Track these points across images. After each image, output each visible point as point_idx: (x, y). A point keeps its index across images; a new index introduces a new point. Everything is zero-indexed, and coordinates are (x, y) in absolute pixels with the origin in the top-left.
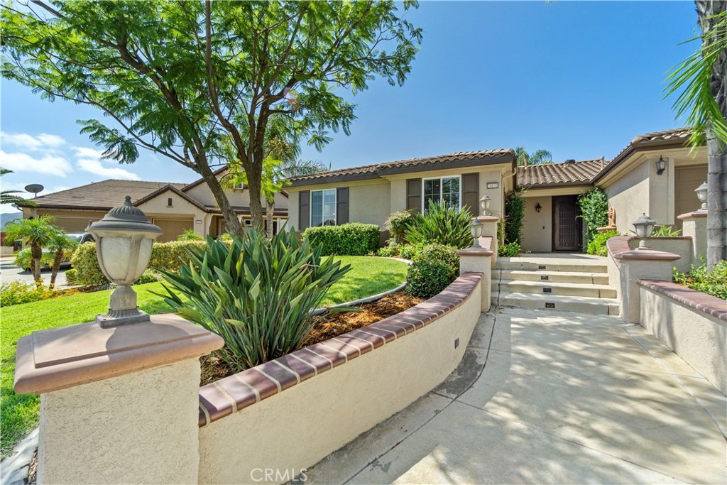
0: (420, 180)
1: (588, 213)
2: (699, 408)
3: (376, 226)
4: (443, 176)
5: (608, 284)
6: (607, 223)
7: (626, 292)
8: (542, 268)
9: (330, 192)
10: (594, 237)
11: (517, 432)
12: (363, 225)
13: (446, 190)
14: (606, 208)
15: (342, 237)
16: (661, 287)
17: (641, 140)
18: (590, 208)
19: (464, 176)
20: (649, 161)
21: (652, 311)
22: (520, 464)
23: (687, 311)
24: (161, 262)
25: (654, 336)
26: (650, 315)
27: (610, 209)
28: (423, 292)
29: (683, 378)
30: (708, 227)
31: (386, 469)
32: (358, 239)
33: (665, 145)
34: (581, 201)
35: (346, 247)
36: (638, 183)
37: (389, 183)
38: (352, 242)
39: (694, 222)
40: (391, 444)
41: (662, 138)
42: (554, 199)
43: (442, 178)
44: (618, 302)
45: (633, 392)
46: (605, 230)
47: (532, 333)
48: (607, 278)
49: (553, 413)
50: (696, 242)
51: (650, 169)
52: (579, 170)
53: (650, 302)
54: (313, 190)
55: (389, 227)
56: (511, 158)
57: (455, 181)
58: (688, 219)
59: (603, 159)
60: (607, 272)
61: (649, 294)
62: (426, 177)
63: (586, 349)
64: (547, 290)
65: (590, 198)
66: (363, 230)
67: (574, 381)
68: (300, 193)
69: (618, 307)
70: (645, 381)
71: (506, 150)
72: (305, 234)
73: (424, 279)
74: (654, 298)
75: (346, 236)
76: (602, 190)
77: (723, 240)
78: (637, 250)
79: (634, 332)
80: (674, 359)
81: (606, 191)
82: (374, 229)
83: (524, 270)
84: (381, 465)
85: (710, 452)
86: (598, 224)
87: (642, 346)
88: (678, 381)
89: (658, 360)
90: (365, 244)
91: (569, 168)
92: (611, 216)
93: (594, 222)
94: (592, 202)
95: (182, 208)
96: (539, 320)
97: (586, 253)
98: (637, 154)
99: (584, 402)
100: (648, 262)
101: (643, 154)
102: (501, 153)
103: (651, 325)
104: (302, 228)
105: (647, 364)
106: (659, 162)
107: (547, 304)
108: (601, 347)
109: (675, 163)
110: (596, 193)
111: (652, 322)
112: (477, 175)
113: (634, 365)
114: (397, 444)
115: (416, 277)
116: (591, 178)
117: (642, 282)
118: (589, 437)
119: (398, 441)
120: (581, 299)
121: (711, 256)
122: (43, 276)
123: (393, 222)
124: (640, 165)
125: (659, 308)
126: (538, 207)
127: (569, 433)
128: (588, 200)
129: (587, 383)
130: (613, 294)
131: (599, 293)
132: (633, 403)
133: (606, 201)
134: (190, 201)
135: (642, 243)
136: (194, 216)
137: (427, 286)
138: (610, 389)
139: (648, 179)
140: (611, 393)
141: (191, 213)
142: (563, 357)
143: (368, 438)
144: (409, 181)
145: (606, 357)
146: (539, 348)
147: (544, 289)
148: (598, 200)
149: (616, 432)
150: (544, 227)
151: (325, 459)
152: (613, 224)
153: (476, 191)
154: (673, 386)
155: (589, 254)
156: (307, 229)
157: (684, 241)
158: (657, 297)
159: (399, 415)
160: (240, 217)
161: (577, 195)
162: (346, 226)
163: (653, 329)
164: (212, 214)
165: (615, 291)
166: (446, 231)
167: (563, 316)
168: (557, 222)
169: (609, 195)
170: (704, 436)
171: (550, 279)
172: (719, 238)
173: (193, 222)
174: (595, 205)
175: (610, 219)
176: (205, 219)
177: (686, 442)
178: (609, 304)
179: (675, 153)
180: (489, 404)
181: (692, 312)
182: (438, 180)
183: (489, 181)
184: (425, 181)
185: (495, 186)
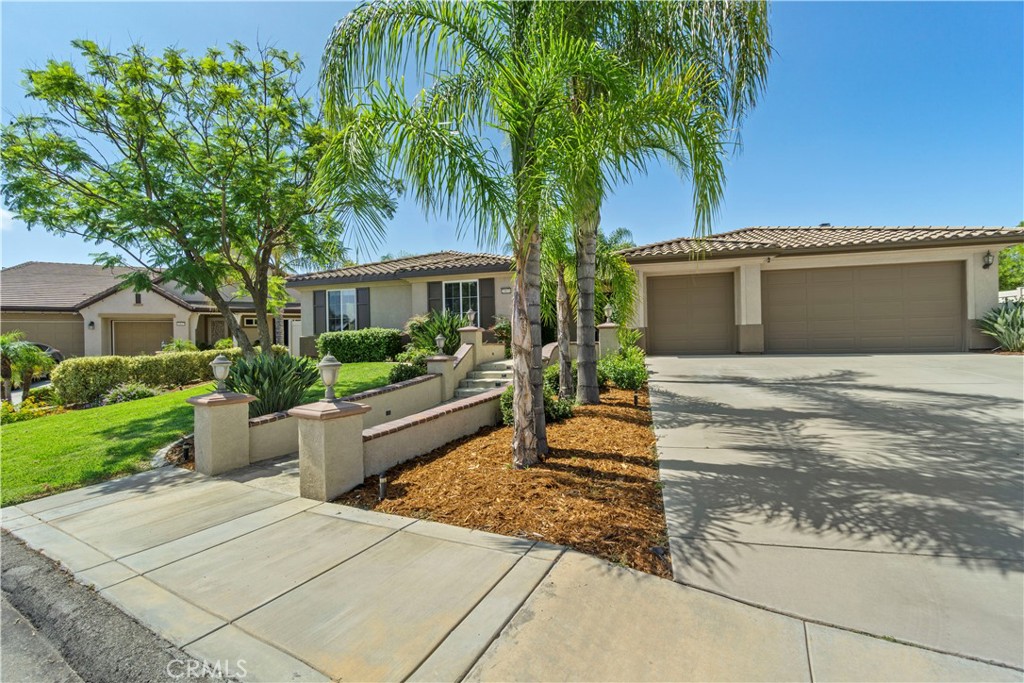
0: (440, 283)
3: (396, 331)
4: (461, 280)
8: (509, 368)
9: (348, 293)
12: (383, 330)
15: (359, 343)
19: (480, 280)
24: (151, 377)
32: (376, 345)
35: (364, 353)
37: (411, 285)
38: (369, 348)
43: (461, 282)
54: (330, 290)
55: (408, 332)
57: (475, 283)
62: (446, 280)
64: (498, 385)
66: (381, 335)
68: (315, 293)
72: (319, 340)
75: (364, 342)
82: (393, 334)
90: (383, 350)
95: (154, 305)
104: (317, 332)
112: (492, 280)
122: (13, 395)
123: (412, 326)
134: (167, 298)
136: (174, 316)
141: (169, 312)
144: (430, 285)
147: (496, 383)
153: (491, 295)
156: (322, 335)
160: (238, 317)
162: (364, 331)
164: (199, 314)
171: (507, 376)
173: (172, 324)
176: (189, 319)
182: (458, 284)
183: (503, 286)
184: (446, 285)
185: (508, 291)
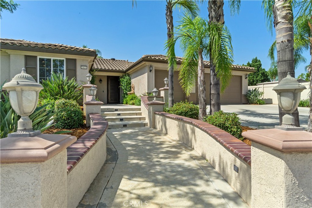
0: (36, 57)
1: (124, 85)
2: (177, 146)
4: (53, 57)
5: (141, 115)
6: (131, 91)
7: (151, 117)
8: (116, 110)
10: (126, 97)
11: (143, 164)
13: (55, 66)
14: (130, 84)
16: (163, 113)
17: (145, 57)
18: (124, 83)
19: (67, 59)
20: (147, 66)
21: (159, 122)
22: (150, 170)
23: (171, 120)
25: (160, 130)
26: (158, 123)
27: (132, 84)
28: (67, 125)
29: (172, 140)
30: (169, 93)
31: (112, 188)
33: (156, 61)
34: (121, 79)
36: (143, 74)
37: (9, 55)
39: (164, 91)
40: (106, 182)
41: (151, 58)
42: (108, 77)
43: (52, 59)
44: (147, 121)
45: (163, 146)
46: (131, 93)
47: (124, 136)
48: (141, 113)
49: (148, 157)
50: (165, 98)
51: (147, 69)
52: (115, 64)
53: (158, 119)
56: (94, 54)
57: (62, 62)
58: (162, 90)
59: (127, 61)
60: (141, 111)
61: (158, 116)
62: (41, 56)
63: (145, 138)
64: (122, 120)
65: (124, 78)
67: (148, 148)
69: (147, 123)
70: (164, 143)
71: (92, 50)
73: (68, 118)
74: (160, 117)
76: (129, 75)
77: (172, 97)
78: (153, 101)
79: (154, 131)
80: (168, 136)
81: (130, 76)
83: (109, 112)
84: (109, 188)
85: (184, 153)
86: (128, 91)
87: (159, 134)
88: (171, 141)
89: (164, 137)
91: (113, 62)
92: (133, 88)
93: (126, 90)
94: (125, 80)
96: (124, 132)
97: (123, 104)
98: (144, 63)
99: (154, 152)
100: (157, 105)
101: (145, 63)
102: (89, 51)
103: (159, 127)
105: (163, 138)
106: (150, 67)
107: (124, 125)
108: (149, 136)
109: (155, 68)
110: (126, 76)
111: (159, 126)
112: (75, 60)
113: (160, 139)
114: (108, 181)
115: (64, 118)
116: (124, 69)
117: (156, 113)
118: (161, 159)
119: (108, 180)
120: (135, 122)
121: (170, 103)
124: (144, 67)
125: (161, 120)
126: (101, 81)
127: (156, 160)
128: (124, 79)
129: (151, 147)
130: (144, 119)
131: (140, 119)
132: (165, 149)
133: (130, 80)
135: (155, 98)
137: (71, 122)
138: (158, 147)
139: (147, 73)
140: (159, 148)
142: (140, 142)
143: (96, 184)
144: (27, 57)
145: (152, 139)
146: (130, 141)
147: (120, 119)
148: (127, 79)
149: (165, 156)
150: (103, 91)
151: (84, 196)
152: (133, 91)
153: (75, 69)
154: (171, 142)
155: (124, 104)
157: (161, 98)
158: (161, 117)
159: (100, 174)
161: (119, 77)
163: (160, 128)
165: (145, 117)
166: (64, 92)
167: (131, 129)
168: (109, 89)
169: (132, 77)
170: (182, 151)
171: (121, 115)
172: (171, 97)
174: (126, 82)
175: (132, 88)
177: (179, 153)
178: (145, 122)
179: (155, 64)
180: (128, 160)
181: (173, 120)
182: (50, 60)
183: (82, 65)
184: (40, 59)
185: (85, 68)
